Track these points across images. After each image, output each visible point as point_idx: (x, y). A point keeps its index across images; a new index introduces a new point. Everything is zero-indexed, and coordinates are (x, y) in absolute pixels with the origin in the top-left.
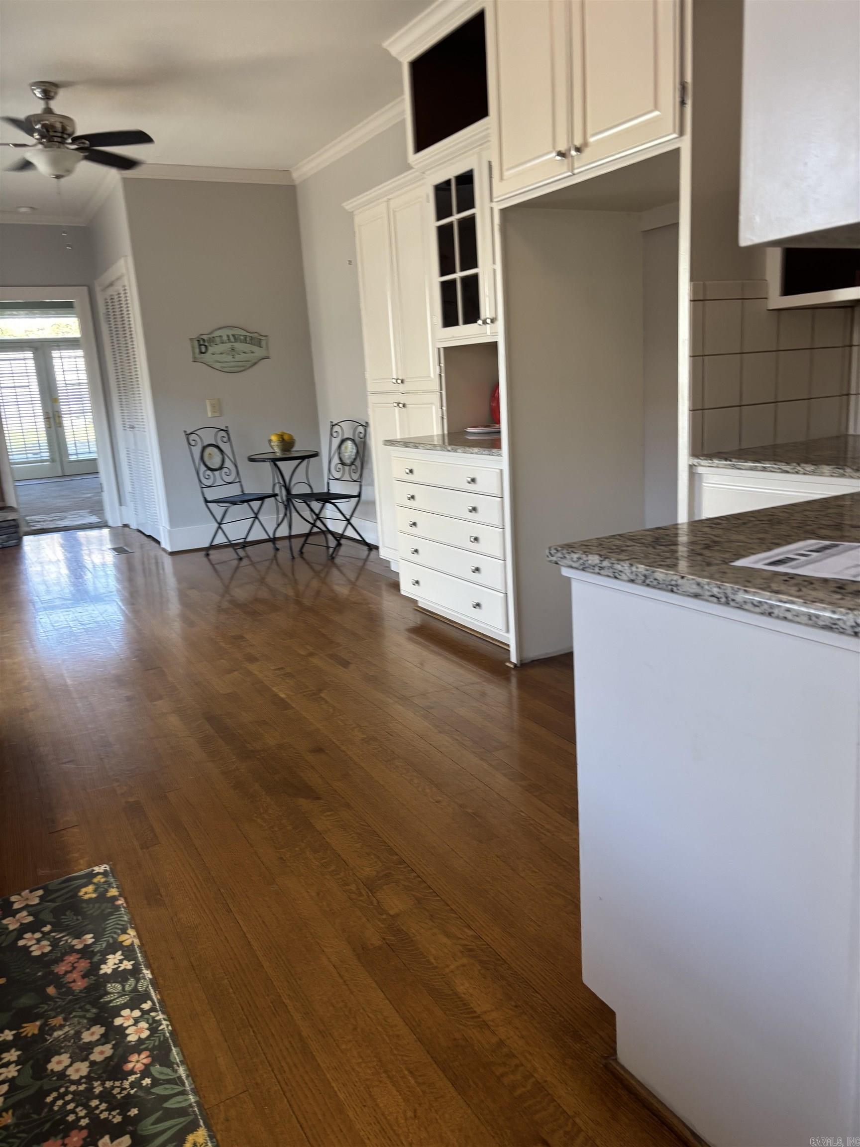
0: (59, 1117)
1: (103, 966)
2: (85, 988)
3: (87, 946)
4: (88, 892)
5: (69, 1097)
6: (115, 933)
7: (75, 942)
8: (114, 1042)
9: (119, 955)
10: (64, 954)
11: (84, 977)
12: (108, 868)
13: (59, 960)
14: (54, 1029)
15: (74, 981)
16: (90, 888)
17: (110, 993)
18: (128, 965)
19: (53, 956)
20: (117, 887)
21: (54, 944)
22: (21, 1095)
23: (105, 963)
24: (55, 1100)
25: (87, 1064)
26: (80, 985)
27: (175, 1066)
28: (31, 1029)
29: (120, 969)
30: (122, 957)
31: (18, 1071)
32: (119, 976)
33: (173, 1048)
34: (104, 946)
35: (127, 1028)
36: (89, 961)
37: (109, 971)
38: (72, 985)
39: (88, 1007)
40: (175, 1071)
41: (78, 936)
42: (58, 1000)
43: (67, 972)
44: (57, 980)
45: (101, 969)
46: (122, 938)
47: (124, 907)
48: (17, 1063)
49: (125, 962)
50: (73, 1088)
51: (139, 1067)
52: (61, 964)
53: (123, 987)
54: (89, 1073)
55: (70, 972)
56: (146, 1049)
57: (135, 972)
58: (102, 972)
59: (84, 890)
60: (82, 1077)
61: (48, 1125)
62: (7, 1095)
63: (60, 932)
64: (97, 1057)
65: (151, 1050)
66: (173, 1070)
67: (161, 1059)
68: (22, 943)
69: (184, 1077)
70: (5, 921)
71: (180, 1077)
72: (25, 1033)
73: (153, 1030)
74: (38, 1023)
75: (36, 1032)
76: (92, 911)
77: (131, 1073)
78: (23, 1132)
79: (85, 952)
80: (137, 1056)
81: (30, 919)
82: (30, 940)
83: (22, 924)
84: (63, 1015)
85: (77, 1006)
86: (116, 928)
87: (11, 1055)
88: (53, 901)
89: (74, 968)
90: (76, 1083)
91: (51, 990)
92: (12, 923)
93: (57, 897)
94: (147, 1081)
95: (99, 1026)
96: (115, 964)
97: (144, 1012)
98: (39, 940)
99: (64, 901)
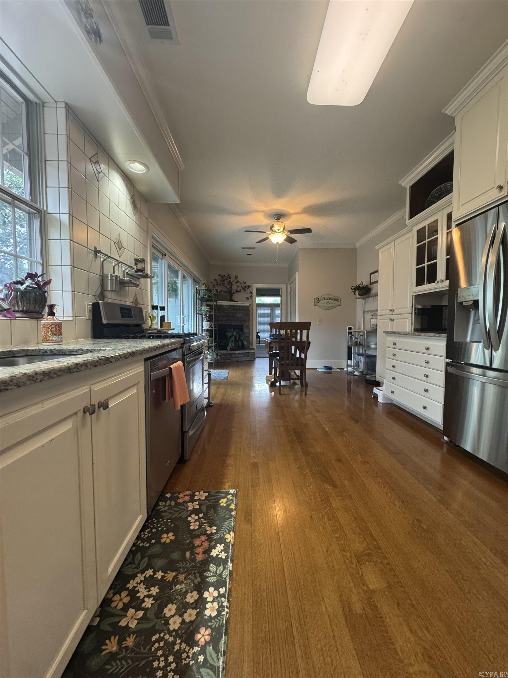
0: (151, 658)
2: (201, 561)
3: (212, 534)
4: (223, 502)
5: (162, 644)
6: (225, 531)
7: (208, 529)
8: (198, 610)
9: (222, 547)
10: (202, 534)
11: (203, 553)
12: (235, 492)
13: (198, 536)
14: (178, 582)
15: (198, 554)
16: (225, 500)
17: (210, 571)
18: (223, 555)
19: (197, 533)
20: (235, 504)
21: (200, 526)
22: (145, 626)
23: (215, 549)
24: (156, 641)
25: (180, 620)
26: (200, 557)
27: (220, 654)
28: (170, 576)
29: (220, 556)
30: (223, 549)
31: (152, 604)
32: (218, 561)
33: (223, 636)
34: (218, 537)
35: (208, 602)
36: (209, 543)
37: (215, 555)
39: (197, 575)
40: (218, 660)
41: (210, 526)
42: (188, 562)
43: (198, 546)
44: (192, 548)
45: (212, 552)
46: (227, 536)
47: (234, 517)
48: (154, 598)
49: (223, 553)
50: (167, 637)
51: (202, 642)
52: (198, 539)
53: (217, 569)
54: (179, 629)
55: (200, 547)
56: (210, 627)
57: (224, 562)
58: (212, 554)
59: (222, 500)
60: (174, 630)
61: (145, 661)
62: (140, 621)
63: (205, 519)
64: (186, 617)
65: (213, 630)
66: (217, 657)
67: (214, 641)
68: (189, 519)
69: (221, 670)
70: (189, 504)
71: (219, 668)
72: (167, 578)
73: (219, 612)
74: (174, 574)
75: (171, 580)
76: (221, 513)
77: (196, 644)
78: (131, 658)
79: (210, 537)
80: (205, 630)
81: (198, 507)
82: (193, 519)
83: (194, 508)
84: (185, 574)
85: (193, 572)
86: (227, 529)
87: (154, 591)
88: (209, 501)
89: (202, 545)
90: (170, 632)
91: (188, 554)
92: (191, 506)
93: (212, 500)
94: (201, 658)
95: (196, 592)
96: (218, 552)
97: (220, 596)
98: (196, 521)
99: (213, 503)
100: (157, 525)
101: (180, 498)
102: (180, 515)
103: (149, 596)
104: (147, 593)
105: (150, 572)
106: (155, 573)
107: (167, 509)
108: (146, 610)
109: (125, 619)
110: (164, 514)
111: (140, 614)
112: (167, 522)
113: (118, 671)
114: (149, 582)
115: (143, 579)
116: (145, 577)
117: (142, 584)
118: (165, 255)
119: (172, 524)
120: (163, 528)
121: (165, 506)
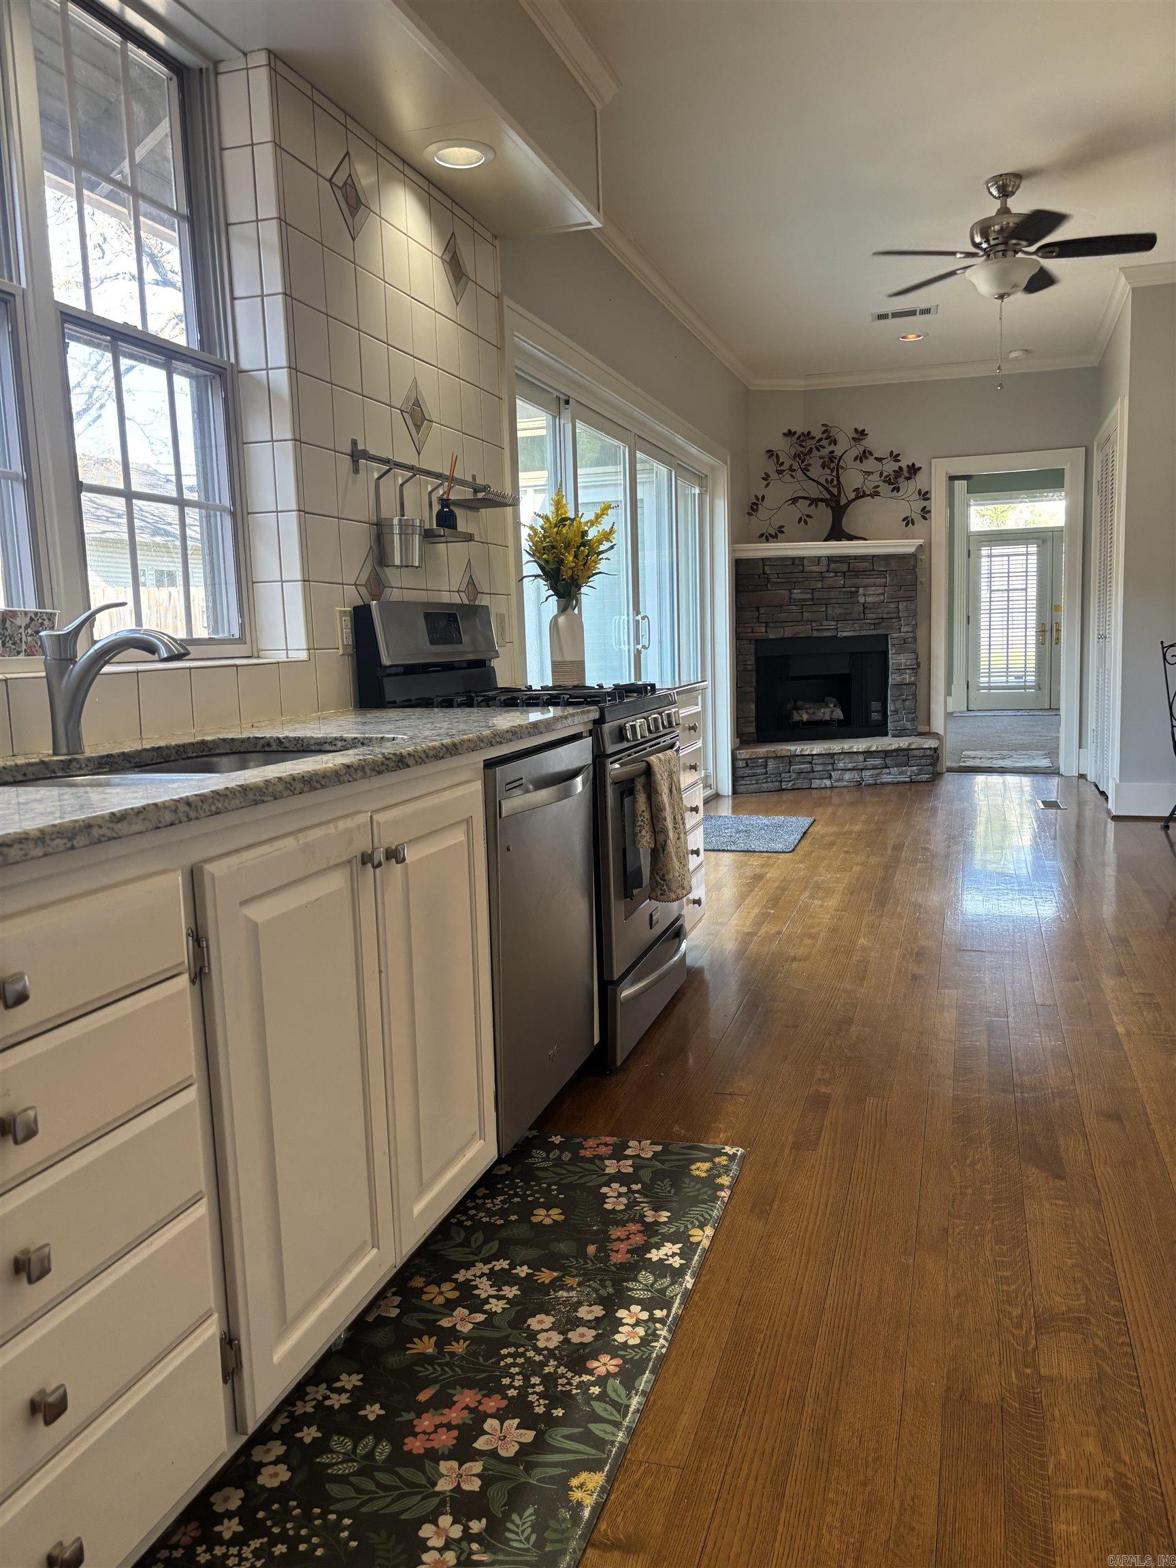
0: (497, 1373)
1: (654, 1251)
2: (621, 1263)
3: (656, 1223)
4: (701, 1169)
5: (520, 1360)
6: (692, 1223)
7: (649, 1213)
8: (601, 1331)
9: (676, 1248)
10: (633, 1220)
11: (629, 1251)
12: (739, 1154)
13: (623, 1224)
14: (562, 1288)
15: (617, 1251)
16: (707, 1165)
17: (637, 1281)
18: (677, 1262)
19: (620, 1216)
20: (733, 1177)
21: (629, 1207)
22: (487, 1333)
23: (658, 1249)
24: (509, 1355)
25: (561, 1338)
26: (618, 1258)
27: (634, 1392)
28: (546, 1276)
29: (666, 1262)
30: (678, 1251)
31: (504, 1309)
32: (661, 1268)
33: (647, 1372)
34: (672, 1230)
35: (623, 1324)
36: (646, 1238)
37: (655, 1259)
38: (612, 1254)
39: (608, 1283)
40: (629, 1398)
41: (656, 1209)
42: (589, 1261)
43: (619, 1239)
44: (603, 1240)
45: (649, 1253)
46: (695, 1231)
47: (723, 1200)
48: (509, 1301)
49: (677, 1258)
50: (531, 1354)
51: (601, 1372)
52: (620, 1228)
53: (655, 1281)
54: (556, 1348)
55: (622, 1241)
56: (623, 1357)
57: (678, 1274)
58: (648, 1256)
59: (699, 1164)
60: (546, 1348)
61: (487, 1374)
62: (479, 1326)
63: (646, 1196)
64: (574, 1336)
65: (626, 1361)
66: (628, 1395)
67: (627, 1375)
68: (604, 1190)
69: (632, 1410)
70: (607, 1162)
71: (628, 1407)
72: (538, 1277)
73: (646, 1342)
74: (555, 1274)
75: (547, 1282)
76: (690, 1189)
77: (589, 1372)
78: (462, 1366)
79: (651, 1229)
80: (609, 1358)
81: (631, 1170)
82: (613, 1190)
83: (619, 1171)
84: (581, 1279)
85: (600, 1277)
86: (697, 1219)
87: (511, 1292)
88: (662, 1162)
89: (628, 1238)
90: (538, 1351)
91: (591, 1249)
92: (611, 1167)
93: (667, 1161)
94: (595, 1390)
95: (602, 1307)
96: (666, 1255)
97: (652, 1319)
98: (620, 1195)
99: (672, 1167)
100: (524, 1191)
101: (586, 1149)
102: (581, 1181)
103: (499, 1298)
104: (496, 1293)
105: (505, 1264)
106: (512, 1267)
107: (550, 1166)
108: (492, 1314)
109: (451, 1319)
110: (541, 1174)
111: (481, 1317)
112: (549, 1190)
114: (500, 1278)
115: (487, 1272)
116: (491, 1269)
117: (485, 1278)
118: (567, 402)
119: (558, 1194)
120: (539, 1198)
121: (547, 1159)
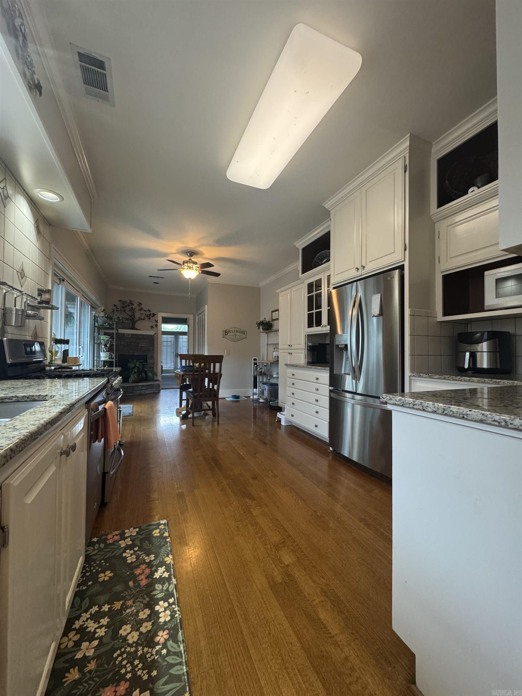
0: (117, 669)
1: (156, 574)
2: (146, 585)
3: (151, 561)
4: (156, 533)
5: (125, 656)
6: (164, 556)
7: (146, 558)
8: (153, 621)
9: (163, 569)
10: (141, 564)
11: (146, 578)
12: (166, 522)
13: (138, 567)
14: (127, 608)
15: (142, 580)
16: (158, 531)
17: (156, 590)
18: (166, 575)
19: (136, 564)
20: (168, 532)
21: (137, 558)
22: (103, 650)
23: (157, 572)
24: (119, 656)
25: (138, 633)
26: (144, 583)
27: (179, 643)
28: (117, 605)
29: (163, 576)
30: (165, 570)
31: (105, 632)
32: (162, 580)
33: (180, 630)
34: (158, 562)
35: (160, 613)
36: (150, 569)
37: (158, 577)
38: (140, 582)
39: (145, 596)
40: (179, 647)
41: (148, 555)
42: (133, 590)
43: (140, 574)
44: (134, 578)
45: (155, 575)
46: (166, 559)
47: (169, 543)
48: (107, 626)
49: (166, 573)
50: (128, 649)
51: (162, 640)
52: (138, 569)
53: (163, 587)
54: (138, 640)
56: (167, 629)
57: (169, 579)
58: (155, 577)
59: (155, 531)
60: (134, 642)
61: (111, 674)
62: (96, 648)
63: (141, 551)
64: (143, 629)
65: (169, 630)
66: (178, 646)
67: (173, 637)
68: (124, 555)
69: (183, 652)
70: (120, 542)
71: (181, 652)
72: (114, 608)
73: (172, 616)
74: (121, 602)
75: (119, 608)
76: (156, 543)
77: (158, 644)
78: (98, 676)
79: (150, 564)
80: (162, 632)
81: (131, 542)
82: (128, 553)
83: (127, 545)
84: (133, 599)
85: (140, 595)
86: (165, 553)
87: (105, 621)
88: (141, 535)
89: (143, 572)
90: (130, 646)
91: (131, 583)
92: (123, 544)
93: (144, 533)
94: (164, 651)
95: (148, 609)
96: (161, 573)
97: (170, 605)
98: (132, 555)
99: (146, 535)
100: (90, 568)
101: (109, 540)
102: (113, 554)
103: (100, 627)
104: (98, 625)
105: (95, 609)
106: (100, 608)
107: (97, 552)
108: (101, 638)
109: (81, 652)
110: (95, 557)
111: (96, 643)
112: (100, 564)
113: (87, 690)
114: (96, 617)
115: (89, 616)
116: (91, 614)
117: (89, 620)
119: (106, 564)
120: (98, 569)
121: (94, 550)
